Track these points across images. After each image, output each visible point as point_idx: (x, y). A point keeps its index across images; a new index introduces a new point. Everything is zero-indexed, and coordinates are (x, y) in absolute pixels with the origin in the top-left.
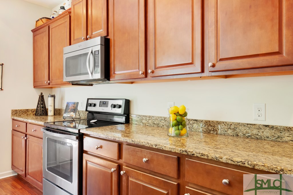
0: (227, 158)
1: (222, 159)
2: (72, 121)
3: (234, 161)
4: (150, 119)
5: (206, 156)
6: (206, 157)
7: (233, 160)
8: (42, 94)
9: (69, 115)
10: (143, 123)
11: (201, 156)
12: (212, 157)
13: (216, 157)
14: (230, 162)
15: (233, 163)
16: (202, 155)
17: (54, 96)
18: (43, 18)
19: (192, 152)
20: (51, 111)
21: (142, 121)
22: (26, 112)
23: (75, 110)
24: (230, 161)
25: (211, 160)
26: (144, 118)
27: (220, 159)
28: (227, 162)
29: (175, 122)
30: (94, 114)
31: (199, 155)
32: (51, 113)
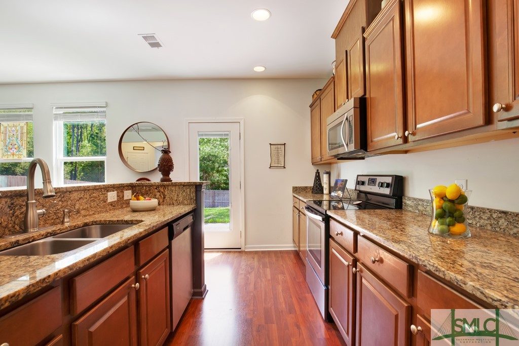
0: (473, 286)
1: (465, 284)
2: (339, 201)
3: (487, 295)
4: (428, 204)
5: (442, 273)
6: (441, 275)
7: (484, 293)
8: (318, 170)
9: (336, 194)
10: (419, 210)
11: (434, 270)
12: (451, 278)
13: (456, 279)
14: (478, 294)
15: (485, 299)
16: (437, 271)
17: (329, 173)
18: (317, 91)
19: (424, 261)
20: (326, 189)
21: (417, 207)
22: (305, 189)
23: (343, 189)
24: (480, 294)
25: (449, 282)
26: (420, 203)
27: (463, 286)
28: (474, 293)
29: (439, 210)
30: (368, 195)
31: (432, 269)
32: (326, 191)
